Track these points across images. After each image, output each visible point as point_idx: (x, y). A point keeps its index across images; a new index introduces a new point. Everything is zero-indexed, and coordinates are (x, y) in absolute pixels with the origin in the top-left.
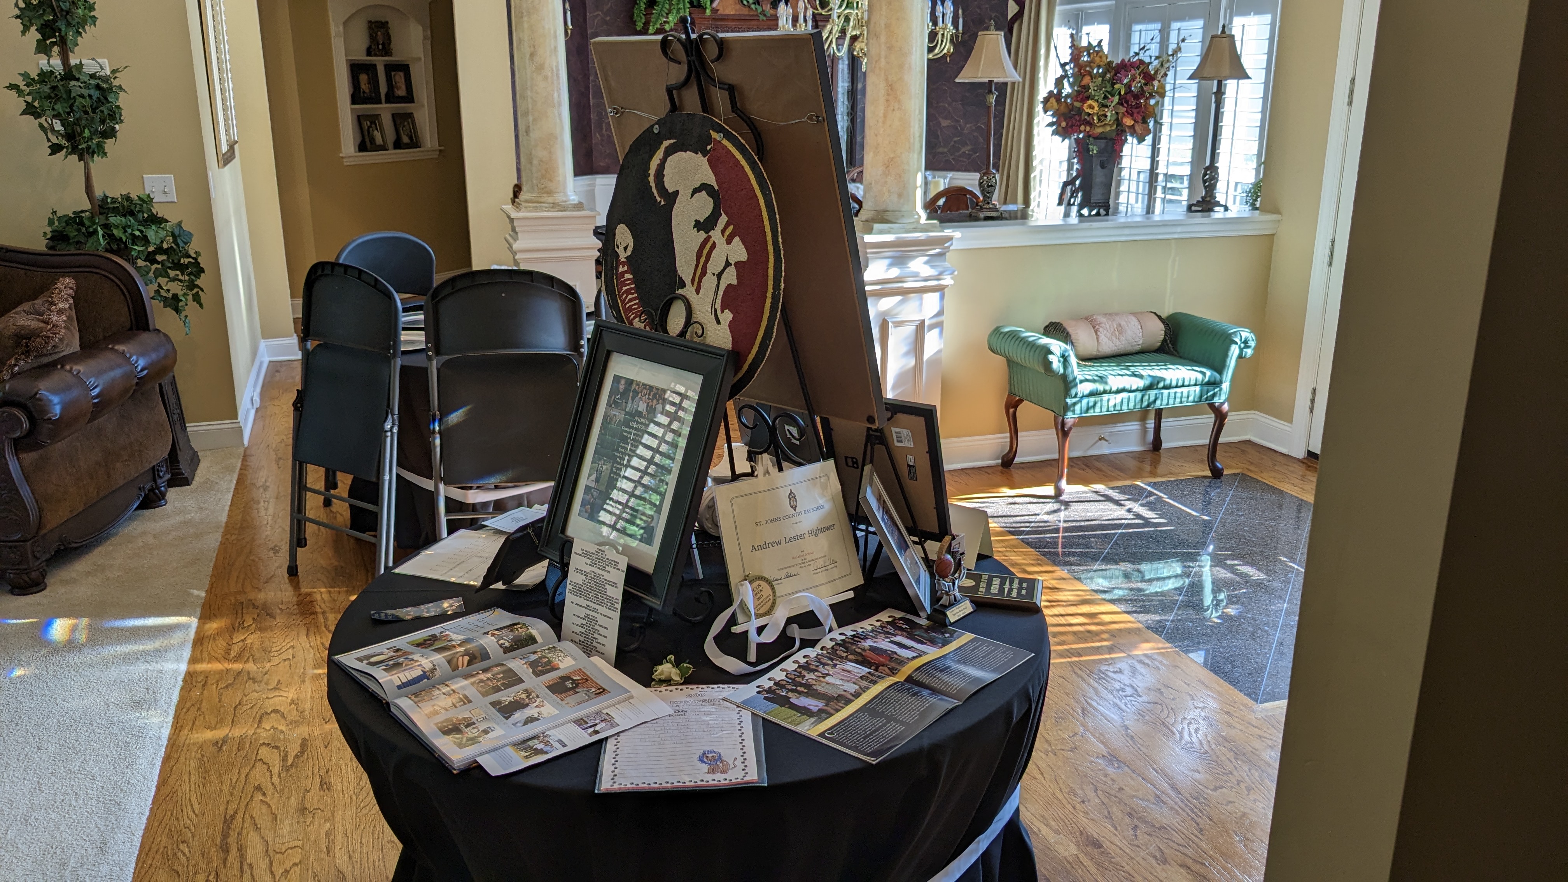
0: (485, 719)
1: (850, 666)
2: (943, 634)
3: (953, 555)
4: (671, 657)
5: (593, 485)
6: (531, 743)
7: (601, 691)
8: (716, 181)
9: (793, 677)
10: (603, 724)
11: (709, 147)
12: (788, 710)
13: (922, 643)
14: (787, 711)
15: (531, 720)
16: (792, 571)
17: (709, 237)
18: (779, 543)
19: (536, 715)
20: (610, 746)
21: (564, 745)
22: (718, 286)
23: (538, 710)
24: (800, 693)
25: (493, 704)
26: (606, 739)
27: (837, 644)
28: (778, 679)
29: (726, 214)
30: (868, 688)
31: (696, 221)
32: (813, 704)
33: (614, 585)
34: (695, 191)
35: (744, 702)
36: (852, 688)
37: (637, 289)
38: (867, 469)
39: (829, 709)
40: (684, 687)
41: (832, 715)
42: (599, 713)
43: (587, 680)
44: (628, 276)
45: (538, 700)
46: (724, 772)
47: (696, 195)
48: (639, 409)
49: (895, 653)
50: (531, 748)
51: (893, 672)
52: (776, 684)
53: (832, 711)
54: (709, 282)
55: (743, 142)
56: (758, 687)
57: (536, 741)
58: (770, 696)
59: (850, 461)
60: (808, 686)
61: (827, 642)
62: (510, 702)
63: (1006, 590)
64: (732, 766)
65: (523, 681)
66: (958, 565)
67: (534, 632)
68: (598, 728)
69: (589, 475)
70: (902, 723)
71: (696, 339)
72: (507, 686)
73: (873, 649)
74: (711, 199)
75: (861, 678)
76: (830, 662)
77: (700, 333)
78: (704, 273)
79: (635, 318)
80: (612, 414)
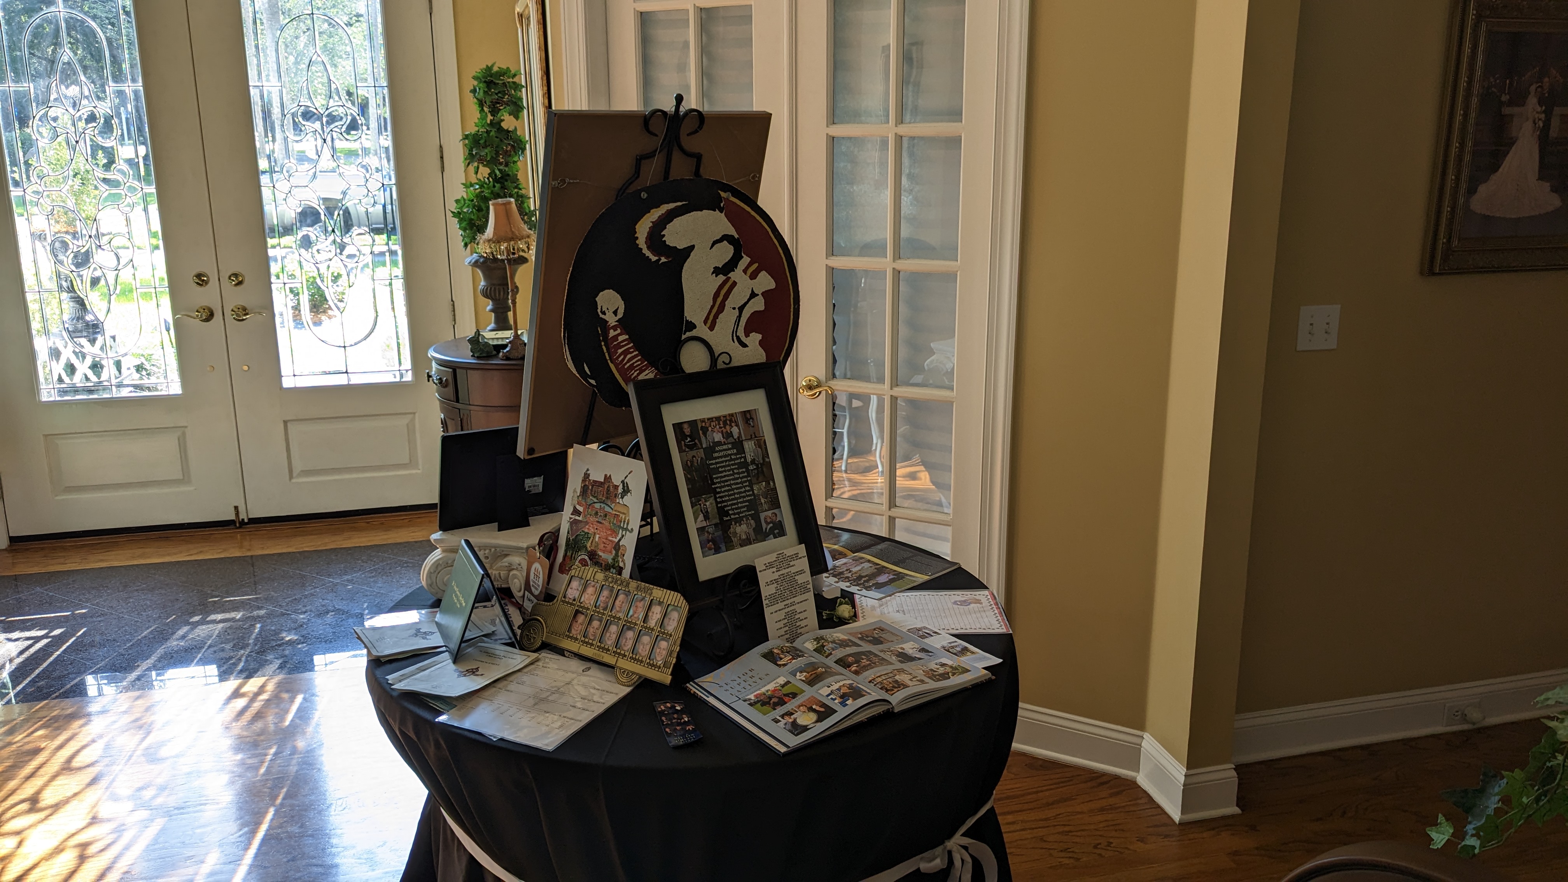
8: (737, 230)
17: (729, 278)
22: (739, 317)
29: (748, 257)
31: (713, 268)
44: (623, 337)
47: (714, 247)
48: (716, 440)
54: (728, 317)
69: (696, 519)
74: (731, 247)
78: (721, 311)
80: (690, 457)
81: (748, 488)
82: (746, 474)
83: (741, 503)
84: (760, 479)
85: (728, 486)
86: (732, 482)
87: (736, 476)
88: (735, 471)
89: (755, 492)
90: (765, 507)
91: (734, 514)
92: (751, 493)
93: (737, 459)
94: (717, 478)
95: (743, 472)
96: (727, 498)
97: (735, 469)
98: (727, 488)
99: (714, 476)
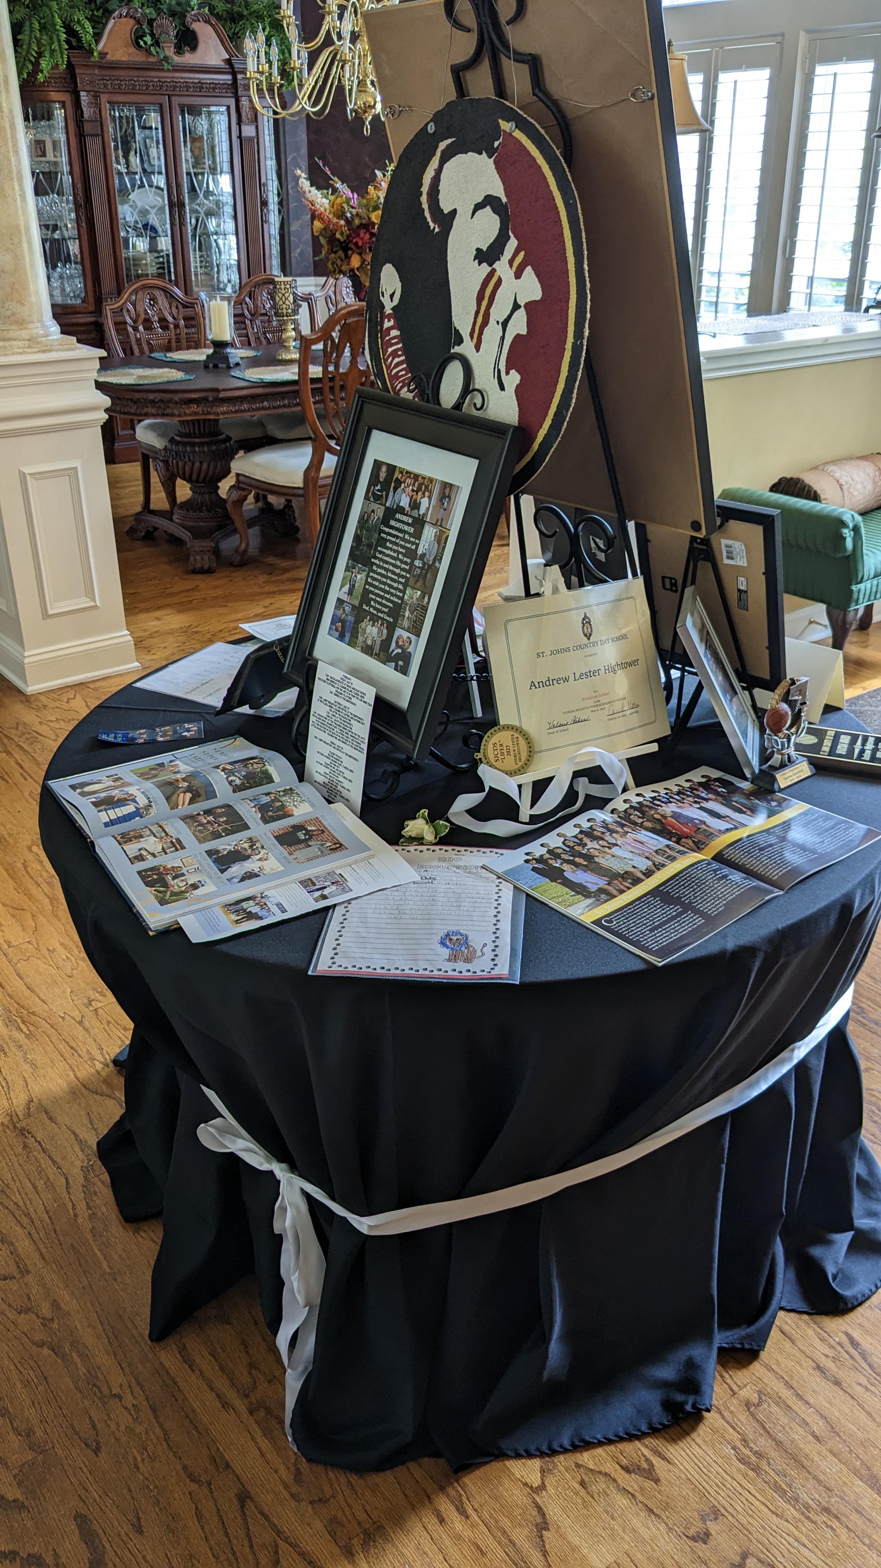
0: (197, 870)
1: (644, 836)
2: (768, 802)
3: (791, 704)
4: (425, 812)
5: (345, 597)
6: (245, 905)
7: (338, 847)
8: (505, 189)
9: (572, 844)
10: (334, 888)
11: (496, 144)
12: (560, 886)
13: (741, 811)
14: (557, 889)
15: (249, 876)
16: (581, 715)
17: (493, 271)
18: (566, 680)
19: (257, 870)
20: (337, 915)
21: (284, 911)
22: (503, 338)
23: (260, 864)
24: (577, 865)
25: (210, 853)
26: (335, 906)
27: (631, 807)
28: (552, 846)
29: (516, 237)
30: (663, 866)
31: (478, 250)
32: (592, 881)
33: (360, 720)
34: (478, 207)
35: (507, 872)
36: (644, 864)
37: (406, 350)
38: (689, 591)
39: (610, 888)
40: (437, 848)
41: (614, 897)
42: (331, 874)
43: (323, 831)
44: (395, 333)
45: (263, 852)
46: (468, 960)
47: (479, 213)
48: (401, 504)
49: (704, 823)
50: (245, 910)
51: (698, 847)
52: (550, 852)
53: (615, 892)
54: (492, 332)
55: (542, 131)
56: (527, 854)
57: (251, 902)
58: (540, 866)
59: (667, 581)
60: (589, 858)
61: (619, 804)
62: (230, 852)
63: (857, 752)
64: (479, 953)
65: (248, 828)
66: (797, 718)
67: (271, 770)
68: (326, 892)
69: (342, 587)
70: (702, 914)
71: (475, 413)
72: (229, 833)
73: (676, 816)
74: (497, 218)
75: (656, 852)
76: (619, 829)
77: (479, 406)
78: (485, 322)
79: (402, 387)
80: (370, 510)
81: (401, 587)
82: (407, 567)
83: (387, 599)
84: (419, 584)
85: (386, 569)
86: (391, 568)
87: (398, 563)
88: (400, 556)
89: (406, 597)
90: (406, 623)
91: (375, 608)
92: (401, 595)
93: (409, 542)
94: (381, 552)
95: (406, 563)
96: (377, 584)
97: (401, 553)
98: (383, 572)
99: (379, 548)
